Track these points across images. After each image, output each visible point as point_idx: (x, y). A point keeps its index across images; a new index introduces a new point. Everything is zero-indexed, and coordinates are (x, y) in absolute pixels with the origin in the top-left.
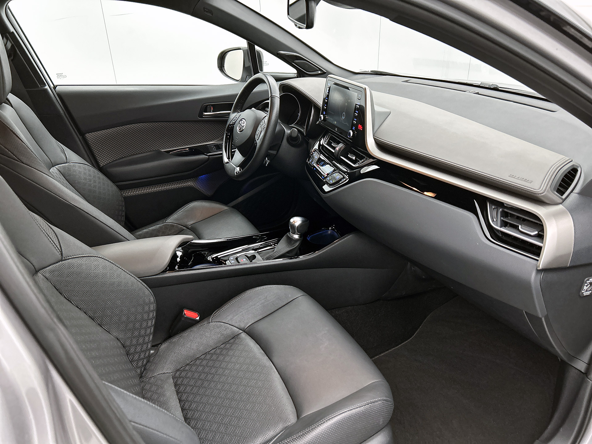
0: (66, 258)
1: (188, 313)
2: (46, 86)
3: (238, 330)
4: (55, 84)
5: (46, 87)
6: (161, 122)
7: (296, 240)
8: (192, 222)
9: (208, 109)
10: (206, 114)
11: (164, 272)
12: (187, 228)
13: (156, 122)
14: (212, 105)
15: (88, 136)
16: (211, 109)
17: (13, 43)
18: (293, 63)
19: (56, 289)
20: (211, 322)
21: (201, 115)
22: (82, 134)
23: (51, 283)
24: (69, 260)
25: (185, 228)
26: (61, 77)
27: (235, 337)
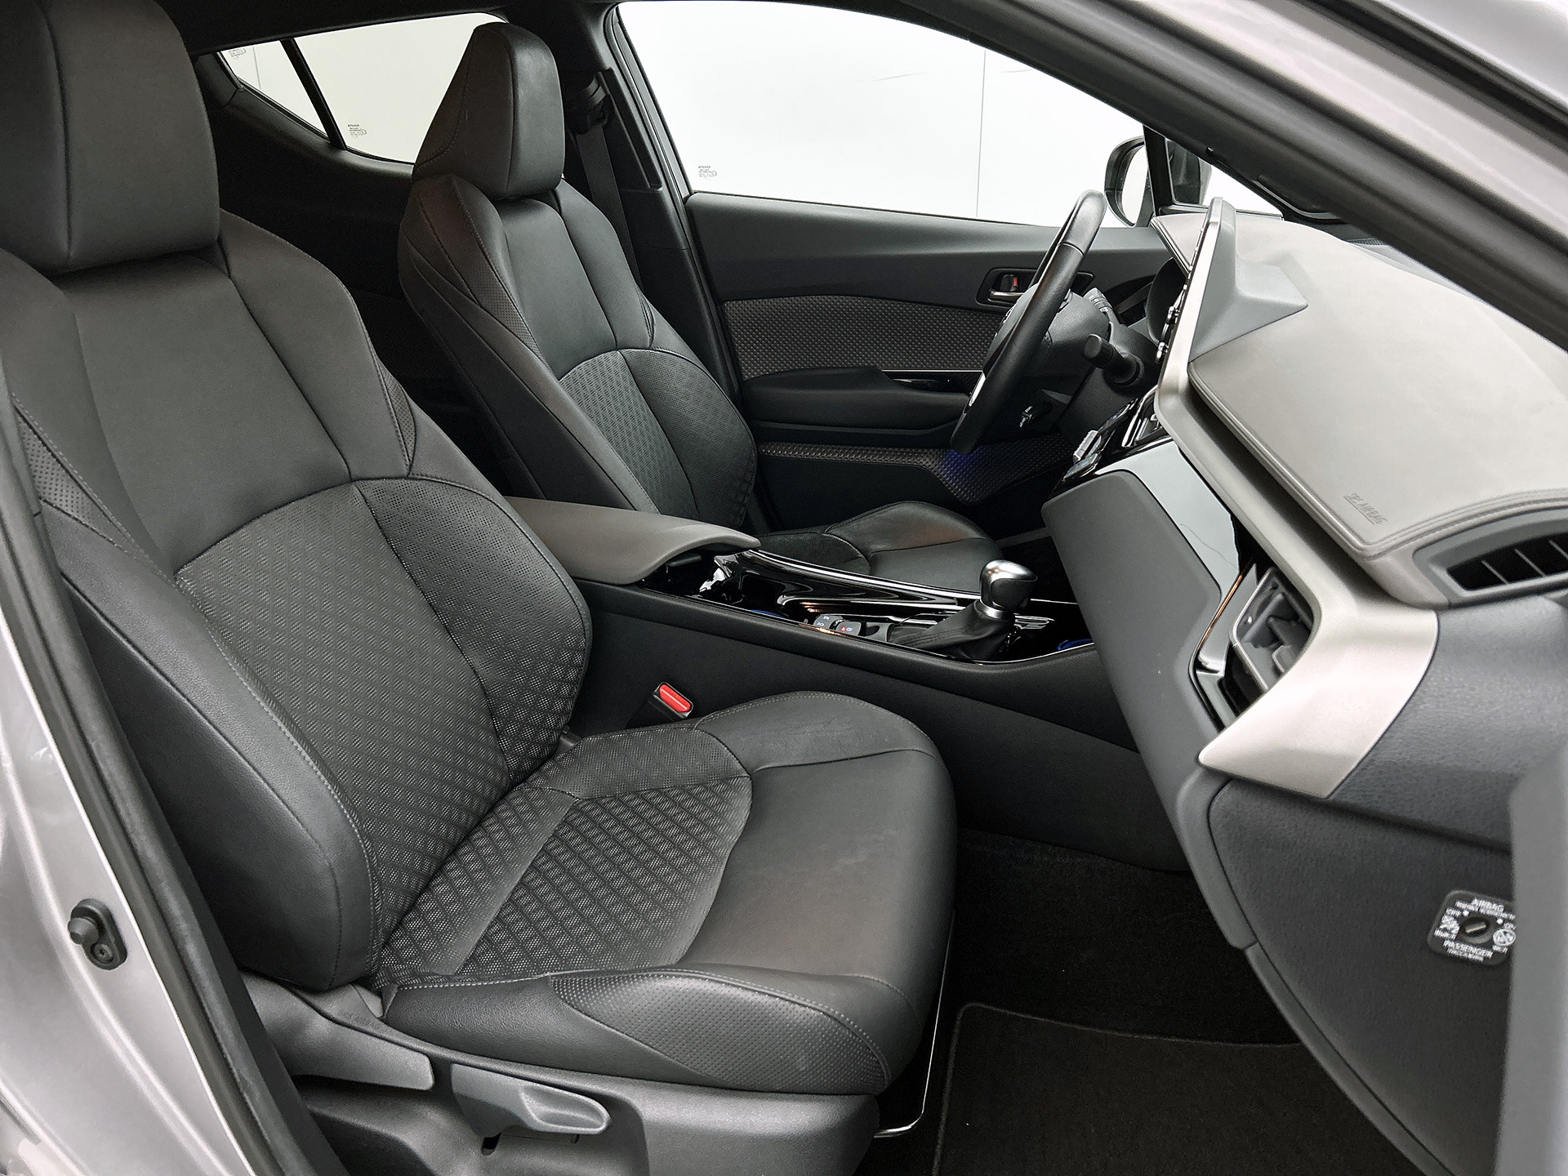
0: (416, 476)
1: (668, 695)
2: (661, 186)
3: (739, 767)
4: (694, 188)
5: (660, 189)
6: (888, 299)
7: (991, 621)
8: (879, 547)
9: (1004, 282)
10: (997, 294)
11: (639, 585)
12: (866, 557)
13: (877, 298)
14: (1016, 274)
15: (731, 307)
16: (1010, 284)
17: (609, 93)
18: (1255, 182)
19: (378, 524)
20: (697, 729)
21: (983, 295)
22: (719, 302)
23: (371, 511)
24: (421, 482)
25: (861, 555)
26: (706, 174)
27: (727, 778)
